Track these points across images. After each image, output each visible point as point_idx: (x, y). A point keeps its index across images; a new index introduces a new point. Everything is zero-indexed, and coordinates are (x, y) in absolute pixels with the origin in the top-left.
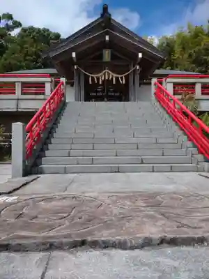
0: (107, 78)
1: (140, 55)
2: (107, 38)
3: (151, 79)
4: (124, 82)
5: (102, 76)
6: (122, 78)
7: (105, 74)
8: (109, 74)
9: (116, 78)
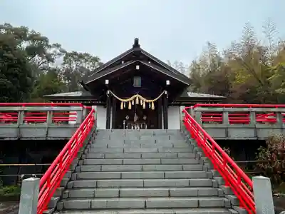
0: (137, 102)
1: (168, 82)
2: (138, 67)
4: (153, 107)
6: (151, 103)
7: (135, 99)
9: (146, 103)
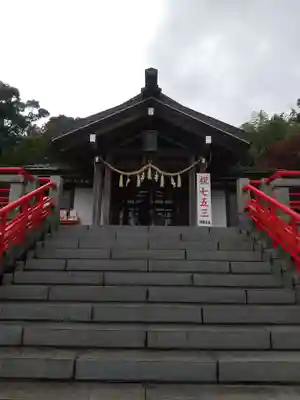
0: (149, 177)
1: (208, 140)
2: (151, 112)
3: (235, 181)
4: (179, 185)
5: (141, 174)
6: (176, 178)
7: (146, 171)
8: (153, 171)
9: (165, 177)
